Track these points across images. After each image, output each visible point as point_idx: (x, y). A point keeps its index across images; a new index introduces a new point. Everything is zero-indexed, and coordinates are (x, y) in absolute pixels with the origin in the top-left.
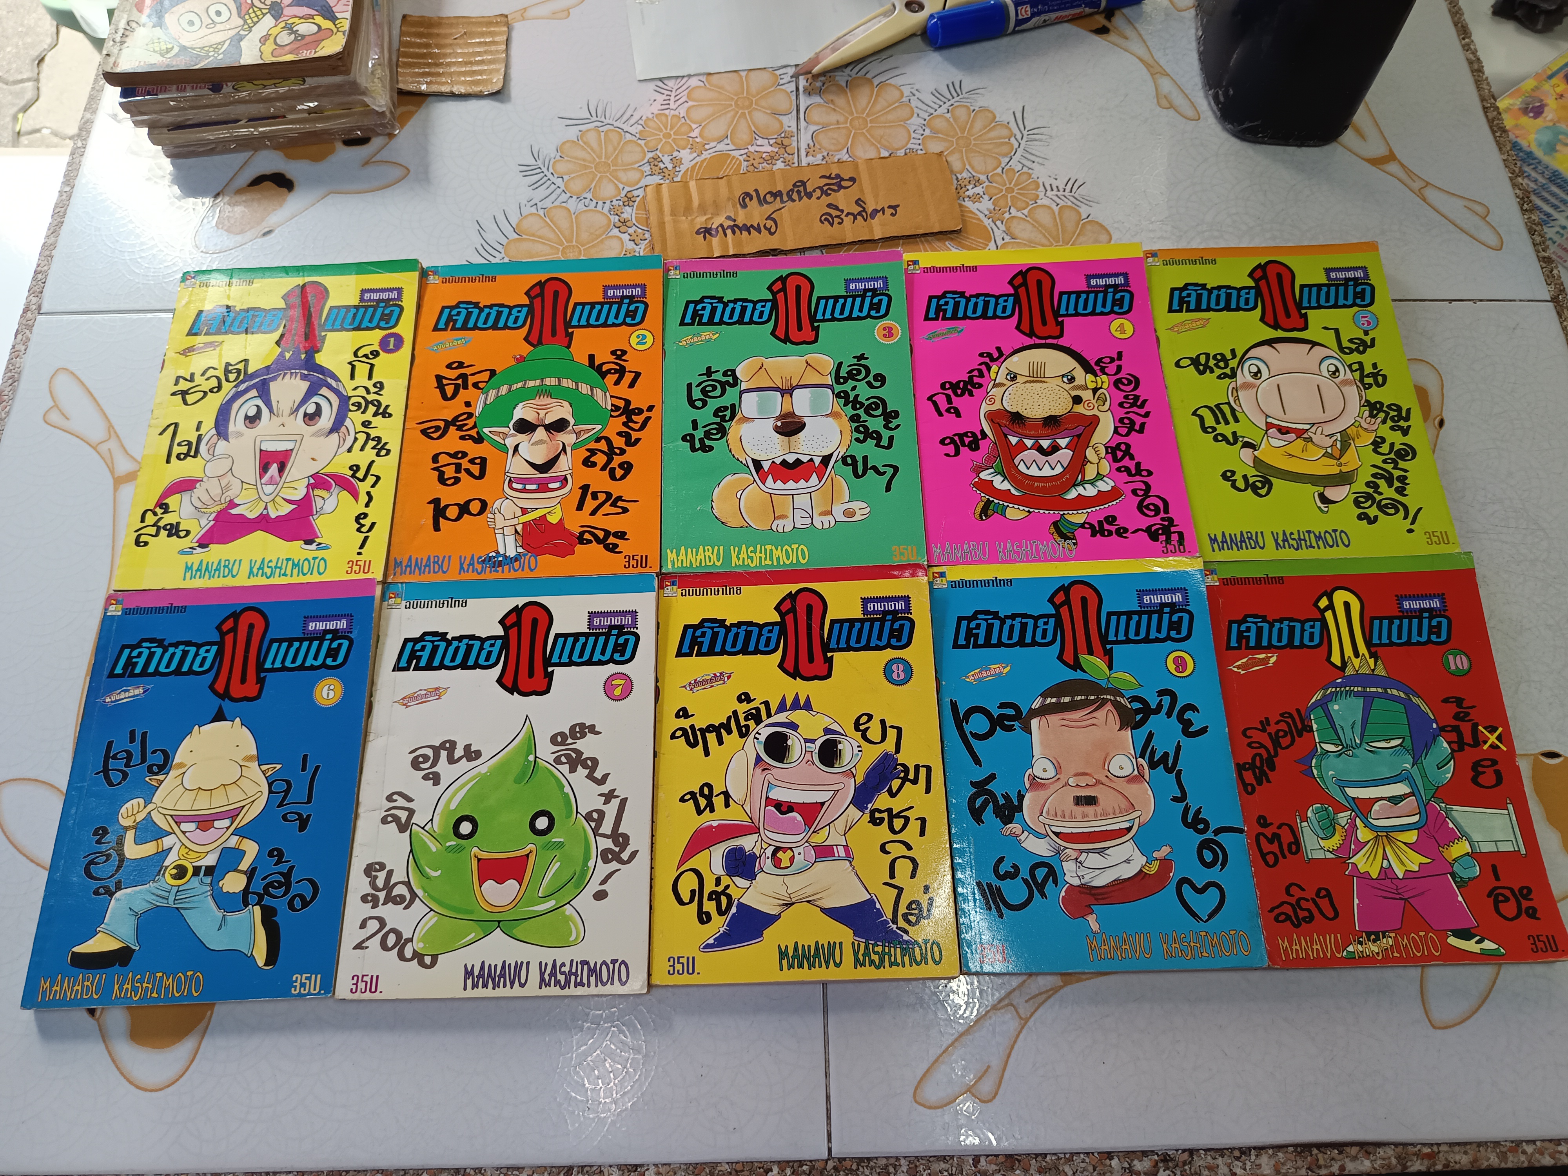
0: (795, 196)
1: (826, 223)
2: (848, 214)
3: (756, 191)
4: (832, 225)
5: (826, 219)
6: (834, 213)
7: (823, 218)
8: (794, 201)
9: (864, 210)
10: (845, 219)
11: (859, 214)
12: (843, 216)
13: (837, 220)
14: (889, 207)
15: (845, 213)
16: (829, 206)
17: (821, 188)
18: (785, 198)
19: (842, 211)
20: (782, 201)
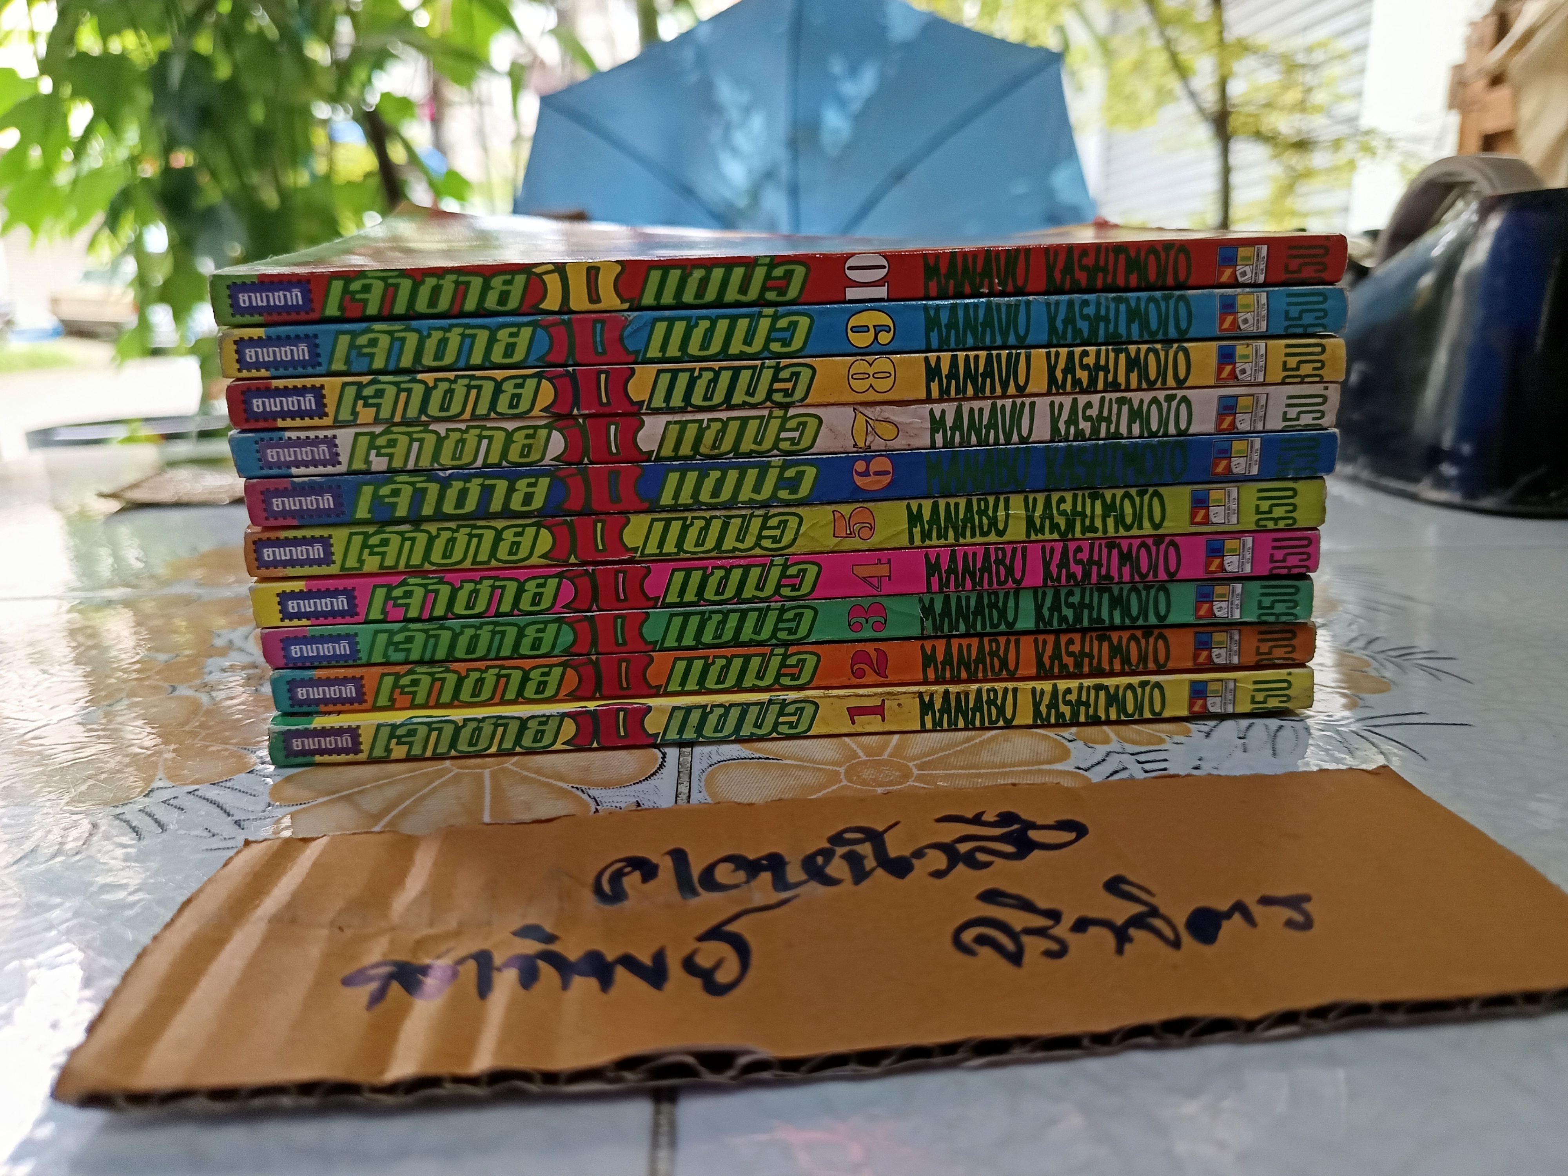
0: (837, 868)
1: (985, 952)
2: (1081, 925)
3: (679, 857)
4: (1016, 958)
5: (981, 940)
6: (1018, 920)
7: (968, 936)
8: (830, 881)
9: (1154, 912)
10: (1073, 939)
11: (1137, 921)
12: (1061, 930)
13: (1034, 946)
14: (1266, 901)
15: (1068, 920)
16: (991, 896)
17: (948, 849)
18: (795, 873)
19: (1055, 916)
20: (780, 883)
